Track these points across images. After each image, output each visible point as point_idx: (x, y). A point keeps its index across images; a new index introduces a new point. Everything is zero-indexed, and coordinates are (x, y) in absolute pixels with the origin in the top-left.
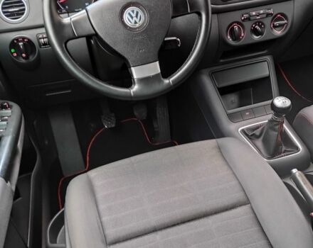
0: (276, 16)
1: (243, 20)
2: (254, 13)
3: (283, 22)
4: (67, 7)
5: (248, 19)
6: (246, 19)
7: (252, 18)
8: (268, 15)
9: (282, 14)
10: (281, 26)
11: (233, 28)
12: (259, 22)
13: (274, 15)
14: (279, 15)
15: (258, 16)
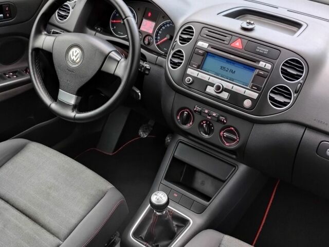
0: (229, 127)
1: (196, 111)
2: (206, 111)
4: (115, 27)
5: (200, 113)
6: (198, 112)
7: (202, 114)
8: (219, 121)
9: (236, 129)
11: (184, 112)
12: (210, 123)
13: (226, 125)
14: (232, 129)
15: (209, 116)
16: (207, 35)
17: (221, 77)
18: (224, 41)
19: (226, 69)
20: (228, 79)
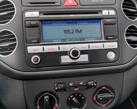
0: (100, 88)
1: (58, 90)
2: (71, 84)
3: (108, 95)
5: (64, 89)
6: (61, 90)
7: (67, 89)
8: (88, 87)
9: (108, 87)
10: (105, 100)
11: (43, 97)
12: (78, 94)
13: (97, 87)
14: (104, 88)
15: (76, 87)
16: (31, 3)
17: (69, 41)
18: (54, 3)
19: (71, 31)
20: (78, 40)
